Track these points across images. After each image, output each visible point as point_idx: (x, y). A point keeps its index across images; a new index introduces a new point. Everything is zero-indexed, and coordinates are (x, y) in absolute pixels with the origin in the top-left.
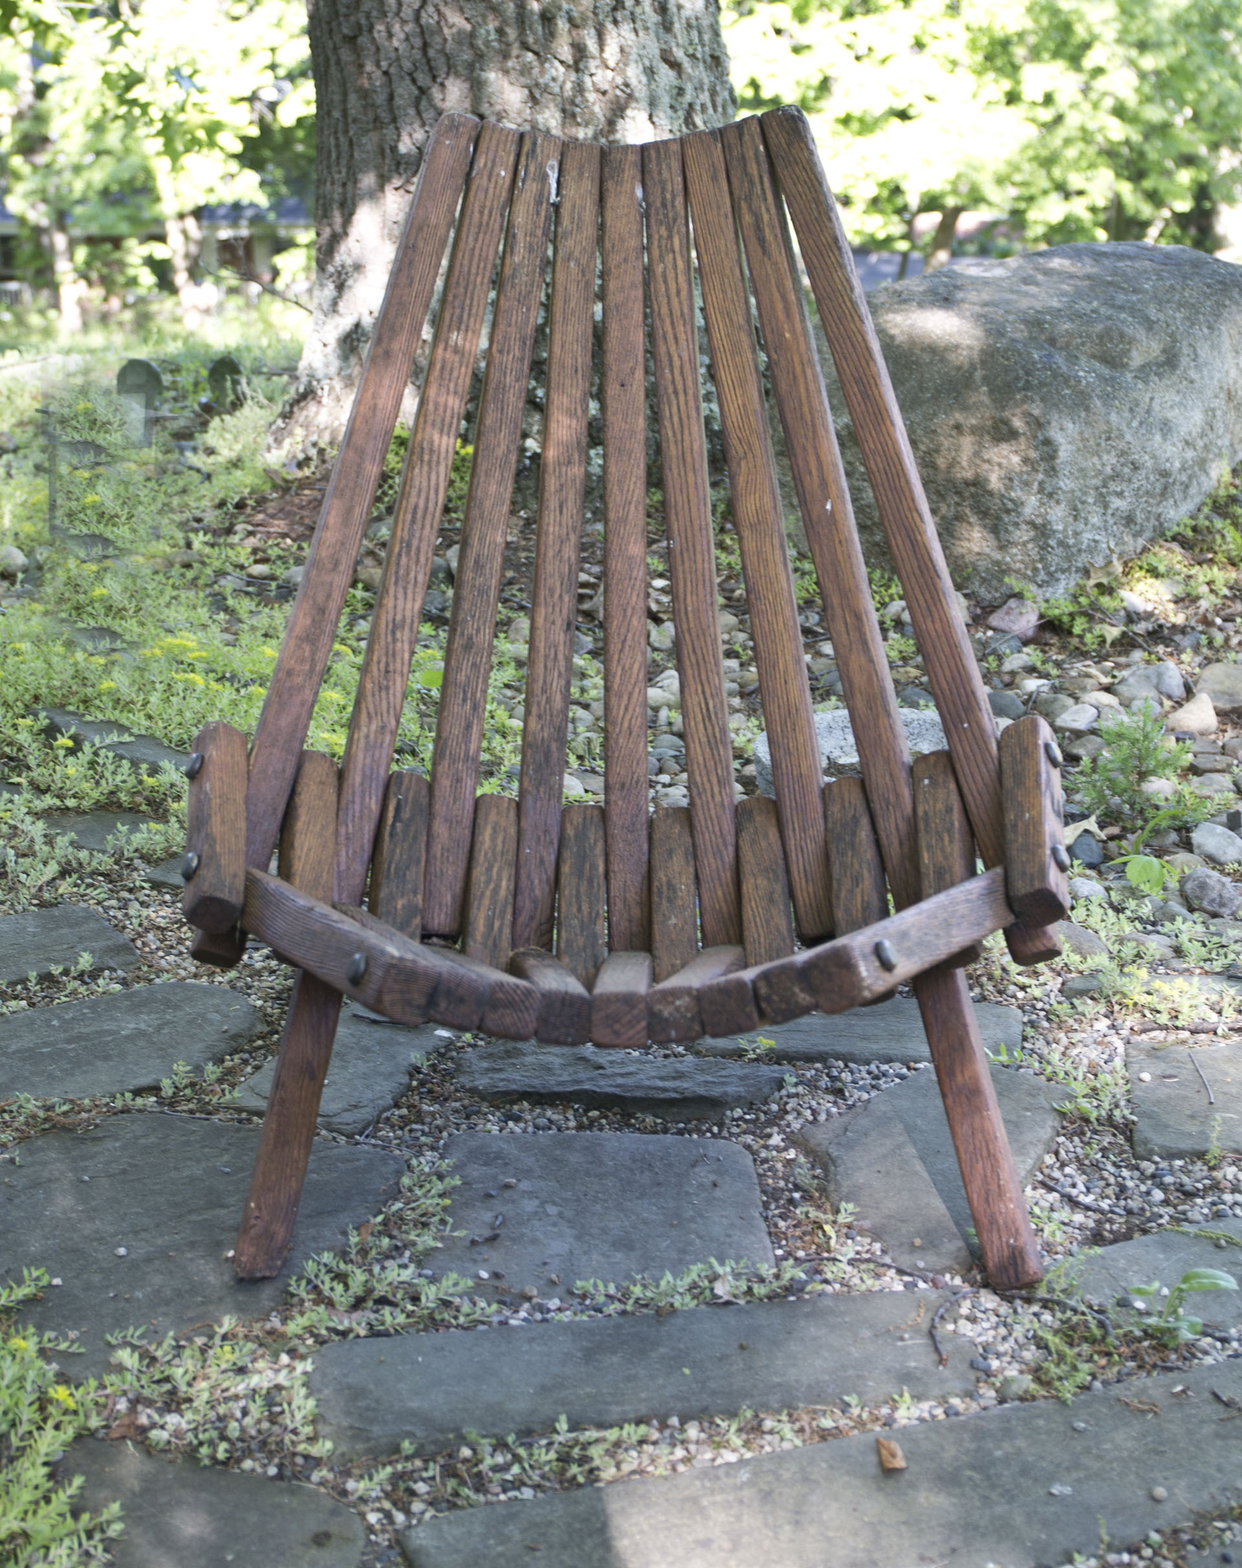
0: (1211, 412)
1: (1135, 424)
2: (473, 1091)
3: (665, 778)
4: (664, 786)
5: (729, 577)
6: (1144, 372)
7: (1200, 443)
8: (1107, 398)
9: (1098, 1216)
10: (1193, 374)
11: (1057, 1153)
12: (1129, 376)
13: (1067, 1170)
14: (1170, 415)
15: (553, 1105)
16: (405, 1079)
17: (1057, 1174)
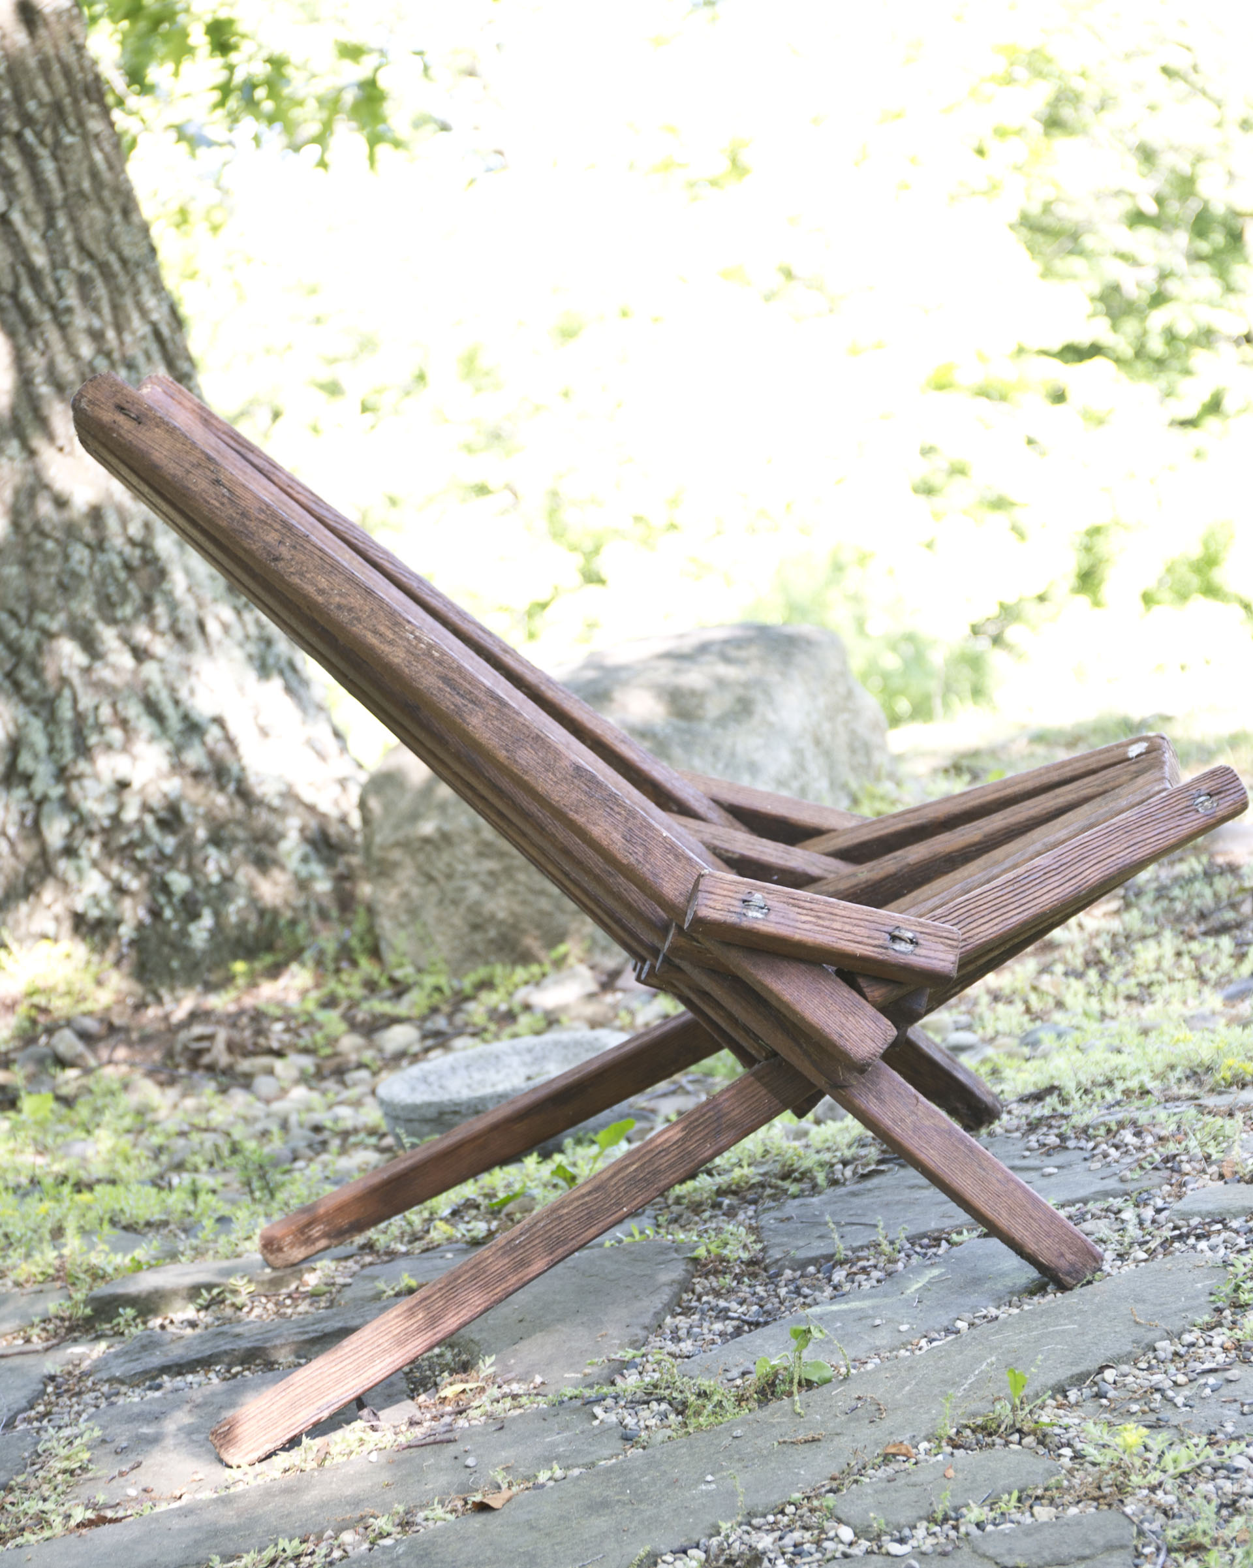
0: (798, 753)
1: (720, 766)
2: (111, 1380)
3: (300, 1164)
4: (301, 1170)
5: (350, 1007)
6: (722, 721)
7: (795, 785)
8: (687, 747)
9: (735, 1323)
10: (772, 717)
11: (693, 1292)
12: (706, 727)
13: (704, 1299)
14: (758, 756)
15: (193, 1371)
16: (41, 1386)
17: (694, 1304)
